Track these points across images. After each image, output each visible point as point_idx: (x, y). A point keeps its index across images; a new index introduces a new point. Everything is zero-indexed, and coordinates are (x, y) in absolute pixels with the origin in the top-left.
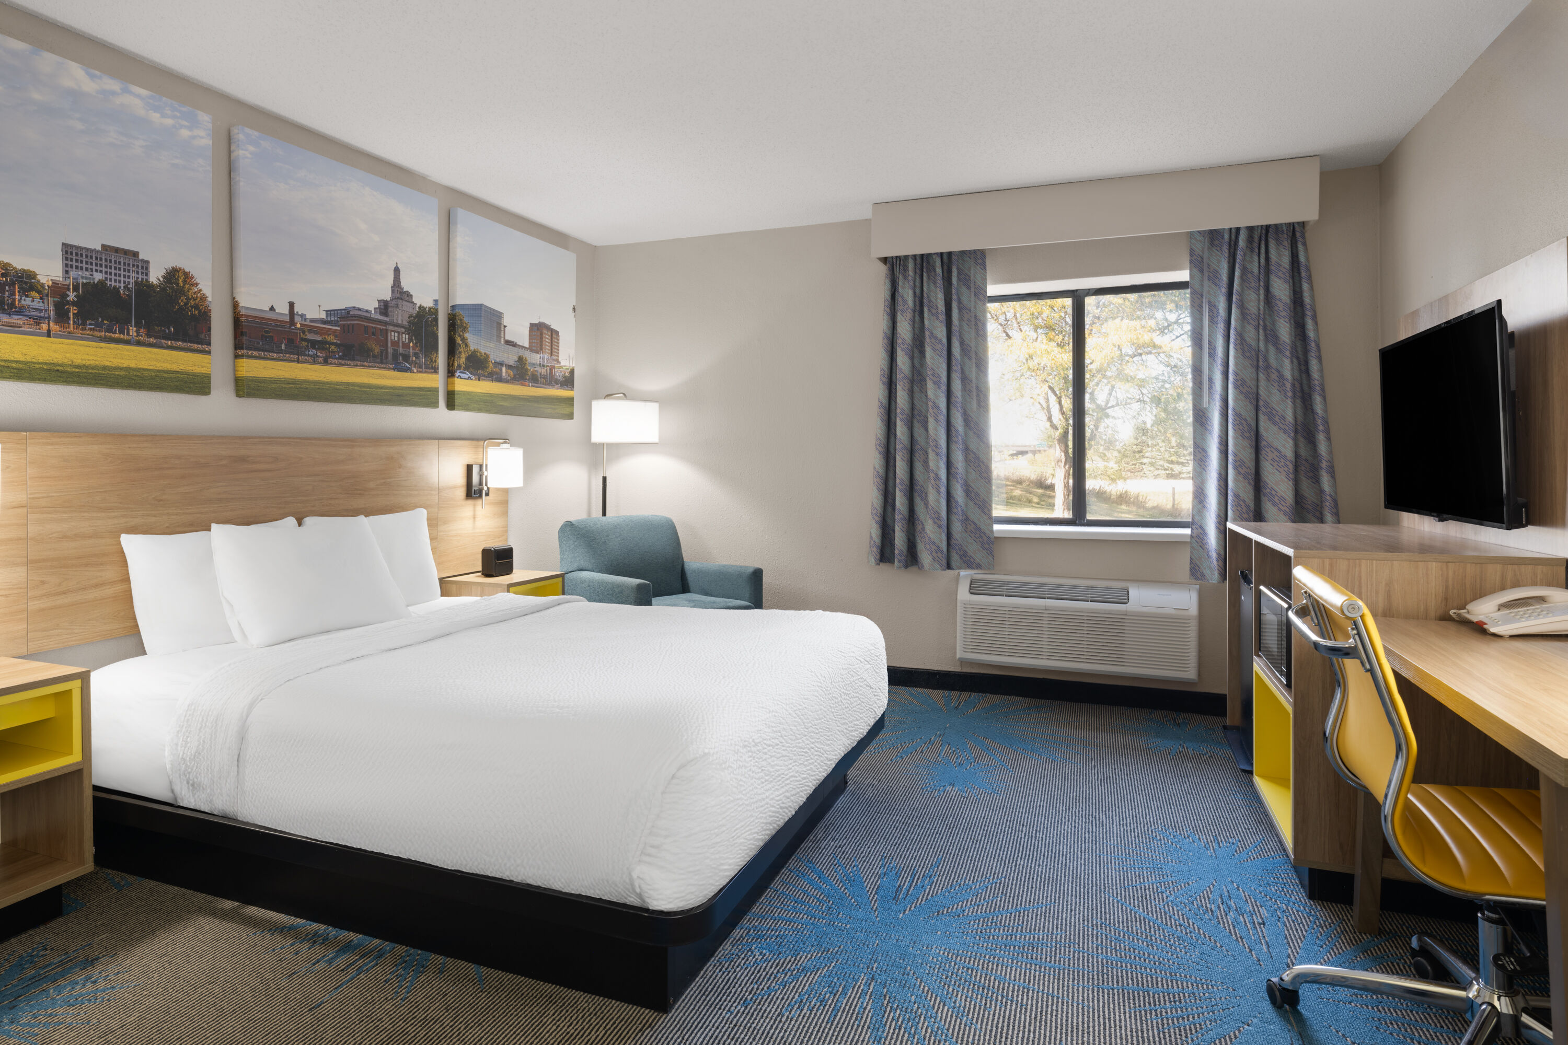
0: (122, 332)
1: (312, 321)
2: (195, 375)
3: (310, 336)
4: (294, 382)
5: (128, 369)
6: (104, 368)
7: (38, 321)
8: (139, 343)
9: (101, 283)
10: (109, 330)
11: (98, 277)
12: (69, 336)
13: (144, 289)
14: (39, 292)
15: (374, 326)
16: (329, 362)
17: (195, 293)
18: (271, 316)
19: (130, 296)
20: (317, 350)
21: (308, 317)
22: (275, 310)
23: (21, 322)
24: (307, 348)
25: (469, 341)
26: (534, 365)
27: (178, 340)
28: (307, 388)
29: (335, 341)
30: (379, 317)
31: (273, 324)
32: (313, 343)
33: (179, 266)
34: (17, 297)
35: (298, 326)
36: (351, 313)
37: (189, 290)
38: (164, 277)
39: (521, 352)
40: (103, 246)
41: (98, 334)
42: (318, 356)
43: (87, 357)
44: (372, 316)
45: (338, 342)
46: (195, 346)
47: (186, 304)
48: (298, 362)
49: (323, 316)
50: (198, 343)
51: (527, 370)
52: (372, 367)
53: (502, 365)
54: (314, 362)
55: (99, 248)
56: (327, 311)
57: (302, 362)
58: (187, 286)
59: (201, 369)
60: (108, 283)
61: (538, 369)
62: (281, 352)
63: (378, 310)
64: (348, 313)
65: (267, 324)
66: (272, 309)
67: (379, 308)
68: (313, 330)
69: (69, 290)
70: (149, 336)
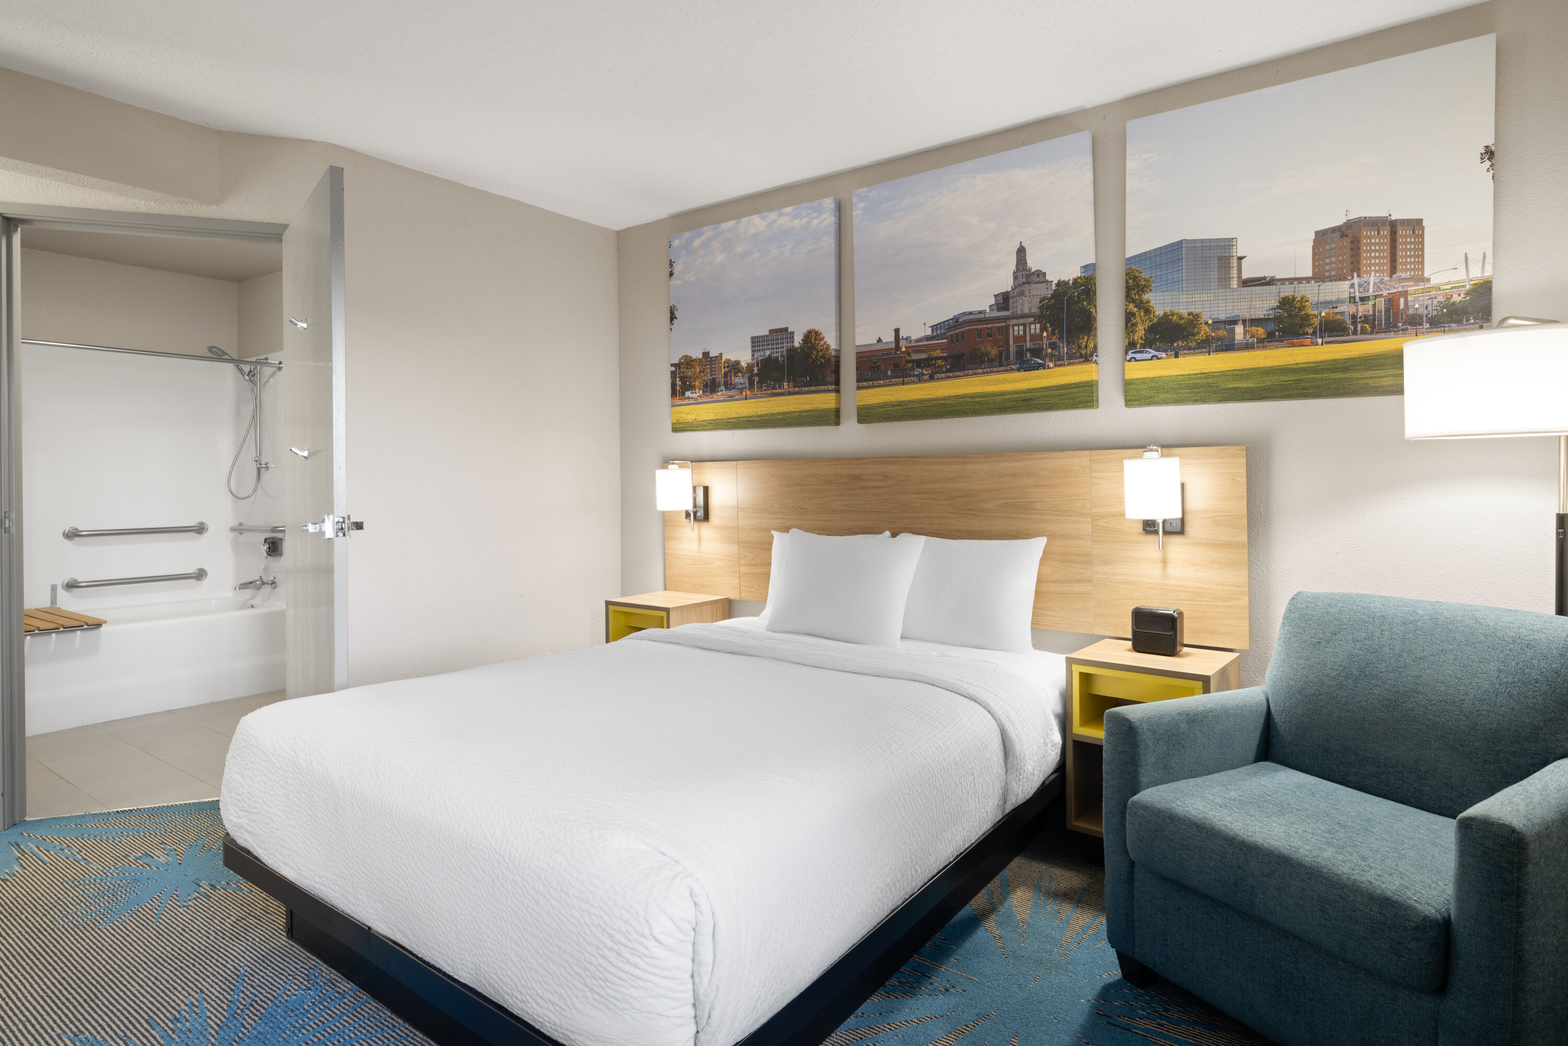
0: (780, 388)
1: (917, 341)
2: (823, 411)
3: (915, 357)
4: (900, 404)
5: (784, 413)
6: (772, 415)
7: (741, 390)
8: (790, 394)
9: (770, 356)
10: (774, 388)
11: (768, 353)
12: (755, 397)
13: (792, 352)
14: (742, 373)
15: (989, 326)
16: (935, 377)
17: (822, 346)
18: (880, 347)
19: (784, 361)
20: (922, 368)
21: (913, 338)
22: (882, 341)
23: (734, 393)
24: (912, 369)
25: (1152, 303)
26: (1333, 304)
27: (812, 386)
28: (912, 408)
29: (942, 355)
30: (996, 314)
31: (880, 354)
32: (918, 363)
33: (812, 328)
34: (733, 378)
35: (904, 349)
36: (961, 320)
37: (818, 344)
38: (803, 340)
39: (1287, 291)
40: (770, 331)
41: (768, 392)
42: (923, 374)
43: (763, 409)
44: (987, 316)
45: (946, 355)
46: (823, 388)
47: (817, 356)
48: (904, 384)
49: (929, 332)
50: (824, 385)
51: (1307, 318)
52: (987, 373)
53: (1235, 322)
54: (920, 381)
55: (767, 333)
56: (932, 327)
57: (908, 383)
58: (817, 342)
59: (827, 405)
60: (773, 355)
61: (1344, 308)
62: (887, 378)
63: (995, 307)
64: (957, 321)
65: (875, 356)
66: (879, 340)
67: (997, 304)
68: (917, 350)
69: (754, 366)
70: (795, 387)
